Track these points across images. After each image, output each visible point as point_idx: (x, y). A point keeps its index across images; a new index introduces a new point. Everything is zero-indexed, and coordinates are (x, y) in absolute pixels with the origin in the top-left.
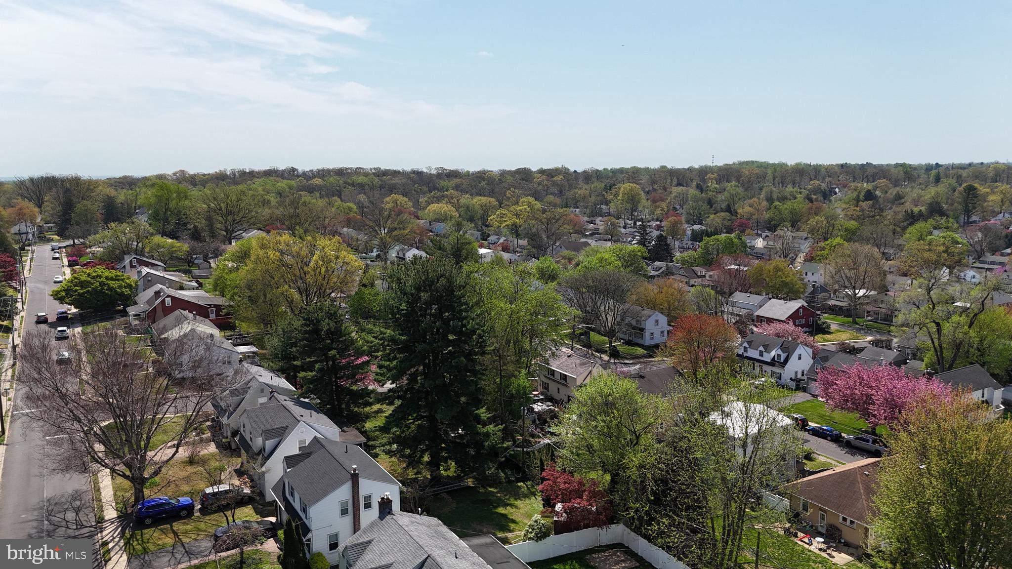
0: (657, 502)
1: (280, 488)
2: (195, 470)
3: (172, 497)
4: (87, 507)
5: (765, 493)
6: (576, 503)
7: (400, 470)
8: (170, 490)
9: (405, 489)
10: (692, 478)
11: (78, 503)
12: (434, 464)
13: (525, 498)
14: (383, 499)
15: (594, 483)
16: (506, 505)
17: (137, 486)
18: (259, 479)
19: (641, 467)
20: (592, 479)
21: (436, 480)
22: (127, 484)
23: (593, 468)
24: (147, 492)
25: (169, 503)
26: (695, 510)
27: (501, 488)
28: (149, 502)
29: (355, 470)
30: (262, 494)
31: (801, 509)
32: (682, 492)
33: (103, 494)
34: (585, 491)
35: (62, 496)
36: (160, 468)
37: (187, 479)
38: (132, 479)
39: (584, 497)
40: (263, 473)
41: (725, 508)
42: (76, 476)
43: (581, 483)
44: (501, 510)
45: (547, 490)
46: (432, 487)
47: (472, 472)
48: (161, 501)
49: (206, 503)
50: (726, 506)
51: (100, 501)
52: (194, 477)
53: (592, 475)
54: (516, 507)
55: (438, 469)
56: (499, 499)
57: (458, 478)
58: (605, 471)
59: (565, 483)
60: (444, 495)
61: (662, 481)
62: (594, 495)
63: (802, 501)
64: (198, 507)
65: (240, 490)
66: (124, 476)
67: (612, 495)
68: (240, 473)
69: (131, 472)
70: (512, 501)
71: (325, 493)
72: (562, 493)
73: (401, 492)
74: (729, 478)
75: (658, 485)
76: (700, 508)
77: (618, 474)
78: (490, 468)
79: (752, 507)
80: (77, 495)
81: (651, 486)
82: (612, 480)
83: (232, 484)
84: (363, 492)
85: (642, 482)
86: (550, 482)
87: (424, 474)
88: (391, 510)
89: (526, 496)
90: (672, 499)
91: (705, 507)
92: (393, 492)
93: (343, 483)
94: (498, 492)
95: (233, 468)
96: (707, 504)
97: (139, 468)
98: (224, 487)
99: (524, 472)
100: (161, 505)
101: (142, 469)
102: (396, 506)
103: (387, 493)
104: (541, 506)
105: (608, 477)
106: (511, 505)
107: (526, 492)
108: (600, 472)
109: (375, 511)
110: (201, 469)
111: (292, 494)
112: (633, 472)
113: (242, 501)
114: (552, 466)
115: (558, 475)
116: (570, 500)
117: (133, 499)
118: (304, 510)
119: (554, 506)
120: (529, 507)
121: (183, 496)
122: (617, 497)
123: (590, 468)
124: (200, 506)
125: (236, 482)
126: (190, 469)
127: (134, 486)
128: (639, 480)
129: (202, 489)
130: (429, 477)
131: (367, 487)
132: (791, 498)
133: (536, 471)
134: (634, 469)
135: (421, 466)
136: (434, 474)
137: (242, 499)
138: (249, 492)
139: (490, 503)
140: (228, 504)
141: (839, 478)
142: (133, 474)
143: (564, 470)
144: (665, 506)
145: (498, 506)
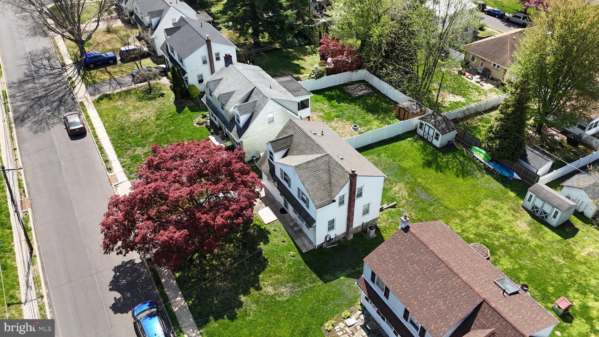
0: (387, 56)
1: (165, 47)
2: (112, 36)
3: (102, 52)
4: (53, 58)
5: (452, 51)
6: (340, 57)
7: (235, 38)
8: (100, 48)
9: (239, 50)
10: (409, 42)
11: (48, 55)
12: (255, 34)
13: (310, 55)
14: (226, 55)
15: (351, 46)
16: (298, 59)
17: (80, 45)
18: (152, 42)
19: (380, 36)
20: (350, 43)
21: (257, 44)
22: (73, 44)
23: (351, 37)
24: (86, 49)
25: (102, 56)
26: (408, 61)
27: (296, 49)
28: (89, 55)
29: (208, 38)
30: (155, 51)
31: (471, 59)
32: (402, 50)
33: (61, 50)
34: (345, 50)
35: (37, 51)
36: (91, 35)
37: (109, 42)
38: (76, 41)
39: (345, 54)
40: (153, 39)
41: (426, 60)
42: (41, 38)
43: (343, 46)
44: (296, 62)
45: (322, 50)
46: (256, 48)
47: (278, 40)
48: (96, 55)
49: (123, 56)
50: (427, 58)
51: (60, 54)
52: (112, 41)
53: (350, 41)
54: (305, 60)
55: (258, 38)
56: (295, 55)
57: (270, 43)
58: (358, 38)
59: (333, 46)
60: (262, 53)
61: (391, 44)
62: (350, 53)
63: (472, 55)
64: (119, 58)
65: (141, 49)
66: (70, 39)
67: (361, 53)
68: (139, 38)
69: (74, 37)
70: (302, 57)
71: (192, 52)
72: (331, 52)
73: (237, 51)
74: (431, 42)
75: (389, 47)
76: (412, 59)
77: (365, 40)
78: (289, 38)
79: (442, 59)
80: (45, 51)
81: (384, 47)
82: (362, 44)
83: (136, 45)
84: (214, 51)
85: (380, 45)
86: (325, 45)
87: (250, 40)
88: (232, 61)
89: (310, 54)
90: (396, 55)
91: (415, 59)
92: (232, 51)
93: (201, 45)
94: (294, 52)
95: (135, 36)
96: (416, 57)
97: (78, 35)
98: (131, 47)
99: (310, 40)
100: (97, 57)
101: (80, 35)
102: (234, 59)
103: (229, 52)
104: (319, 60)
105: (359, 42)
106: (302, 59)
107: (310, 51)
108: (355, 39)
109: (222, 61)
110: (115, 36)
111: (173, 52)
112: (375, 39)
113: (144, 56)
114: (326, 36)
115: (330, 41)
116: (336, 56)
117: (79, 53)
118: (181, 61)
119: (326, 59)
120: (312, 60)
121: (108, 52)
122: (364, 54)
123: (349, 37)
124: (120, 58)
125: (138, 44)
126: (109, 36)
127: (78, 45)
128: (378, 44)
129: (119, 48)
130: (253, 42)
131: (216, 48)
132: (466, 53)
133: (317, 39)
134: (376, 37)
135: (248, 36)
136: (256, 41)
137: (144, 54)
138: (147, 50)
139: (290, 57)
140: (136, 57)
141: (497, 41)
142: (75, 38)
143: (333, 39)
144: (391, 59)
145: (294, 60)
